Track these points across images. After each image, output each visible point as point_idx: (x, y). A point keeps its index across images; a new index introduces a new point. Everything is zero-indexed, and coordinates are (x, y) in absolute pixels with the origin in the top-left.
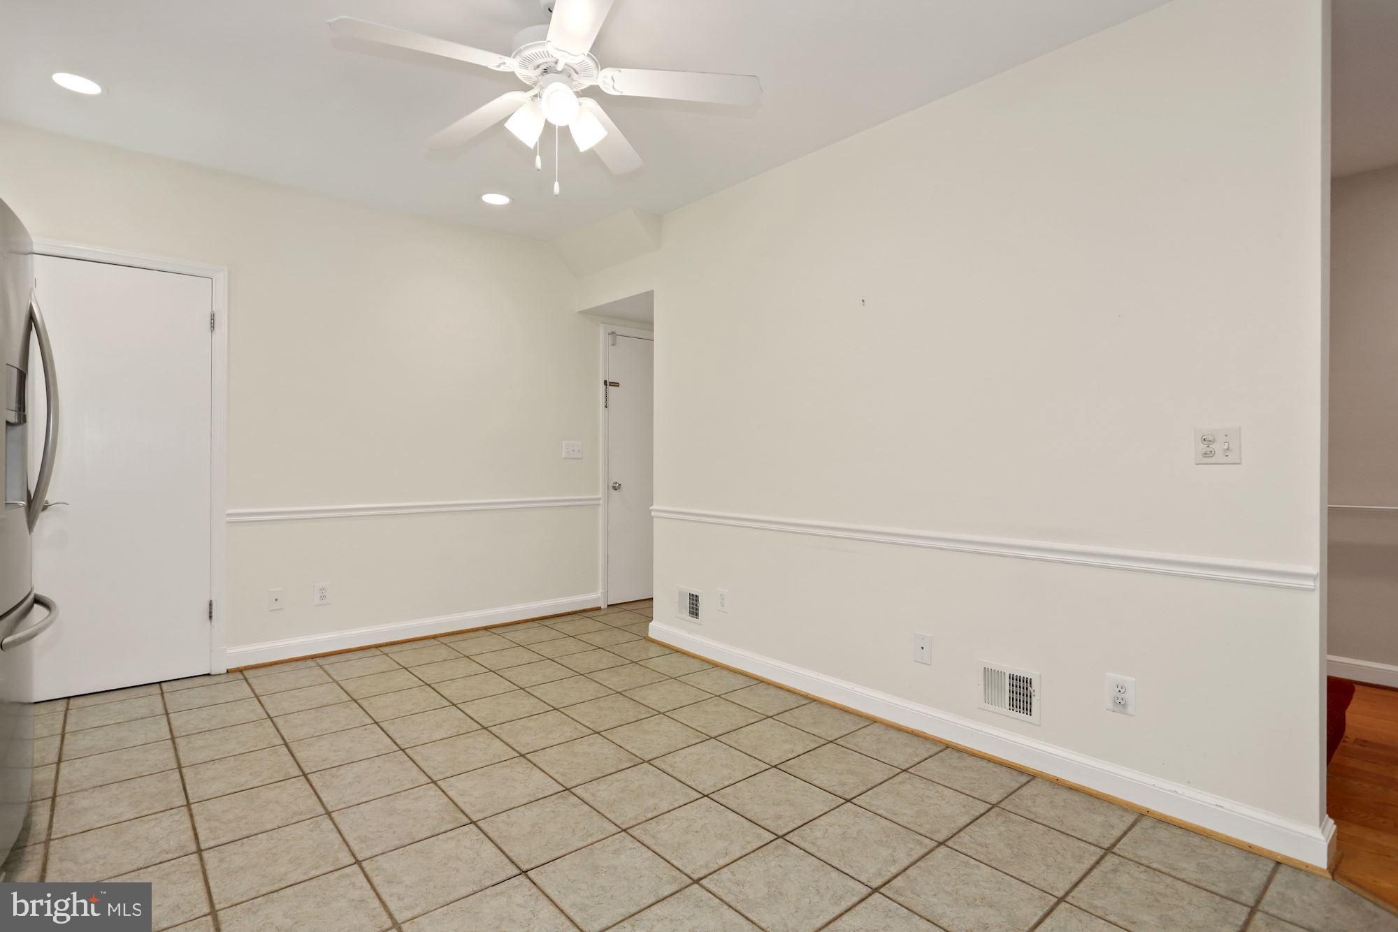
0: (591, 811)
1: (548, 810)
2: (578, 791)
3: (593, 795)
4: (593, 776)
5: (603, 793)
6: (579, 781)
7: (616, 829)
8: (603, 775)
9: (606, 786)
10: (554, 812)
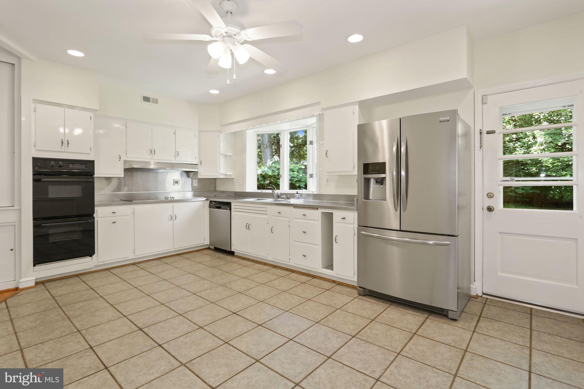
0: (215, 333)
1: (233, 332)
2: (221, 342)
3: (214, 341)
4: (215, 351)
5: (210, 342)
6: (221, 347)
7: (204, 328)
8: (209, 352)
9: (208, 346)
10: (230, 332)
